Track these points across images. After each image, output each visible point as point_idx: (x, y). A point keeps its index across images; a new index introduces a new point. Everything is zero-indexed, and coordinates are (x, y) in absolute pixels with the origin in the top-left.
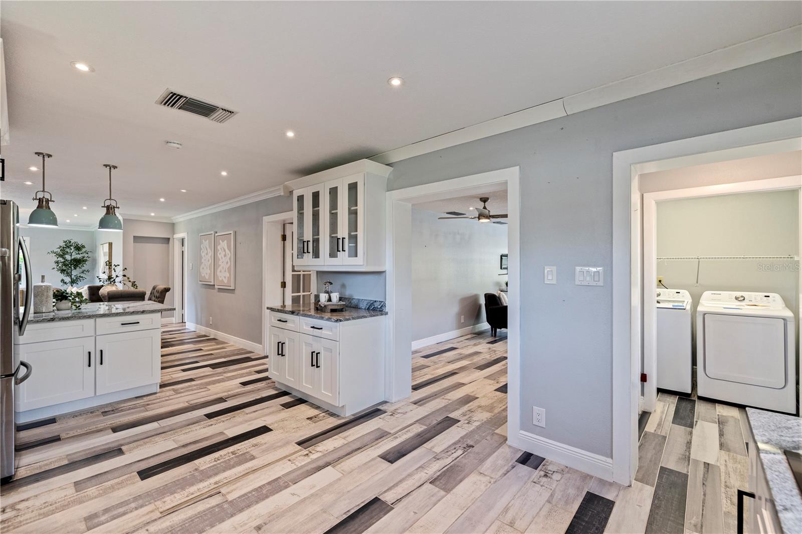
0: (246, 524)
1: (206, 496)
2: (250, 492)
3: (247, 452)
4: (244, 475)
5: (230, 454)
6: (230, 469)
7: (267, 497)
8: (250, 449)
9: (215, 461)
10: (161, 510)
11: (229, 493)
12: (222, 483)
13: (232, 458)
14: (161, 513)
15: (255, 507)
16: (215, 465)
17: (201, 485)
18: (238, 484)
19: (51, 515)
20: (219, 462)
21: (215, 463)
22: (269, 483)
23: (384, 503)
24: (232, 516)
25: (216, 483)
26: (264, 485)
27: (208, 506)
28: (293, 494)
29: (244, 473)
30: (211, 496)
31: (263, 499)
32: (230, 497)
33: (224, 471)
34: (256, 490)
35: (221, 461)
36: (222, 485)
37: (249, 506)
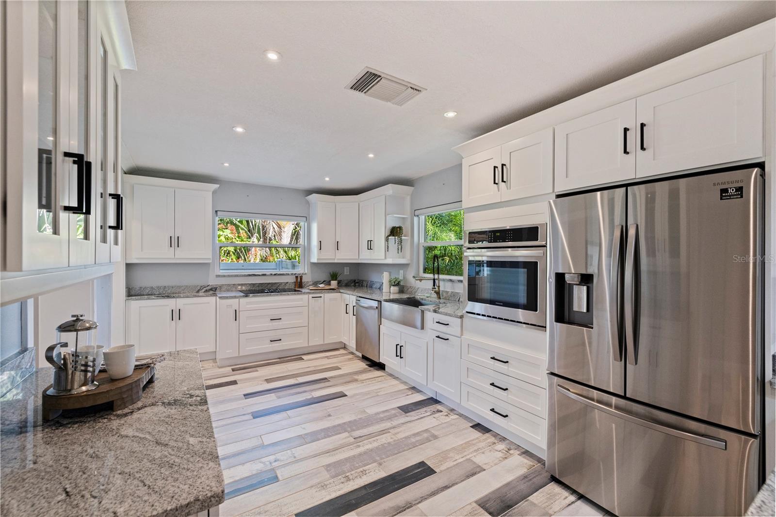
0: (337, 418)
1: (363, 438)
2: (333, 435)
3: (333, 477)
4: (337, 449)
5: (351, 477)
6: (349, 458)
7: (321, 430)
8: (330, 481)
9: (365, 471)
10: (388, 434)
11: (348, 437)
12: (354, 445)
13: (349, 472)
14: (389, 432)
15: (330, 425)
16: (365, 465)
17: (370, 446)
18: (341, 442)
19: (462, 444)
20: (361, 469)
21: (365, 468)
22: (318, 440)
23: (252, 415)
24: (345, 423)
25: (359, 446)
26: (322, 439)
27: (361, 431)
28: (304, 428)
29: (337, 451)
30: (360, 437)
31: (324, 429)
32: (346, 434)
33: (354, 456)
34: (329, 436)
35: (359, 470)
36: (353, 444)
37: (334, 427)
